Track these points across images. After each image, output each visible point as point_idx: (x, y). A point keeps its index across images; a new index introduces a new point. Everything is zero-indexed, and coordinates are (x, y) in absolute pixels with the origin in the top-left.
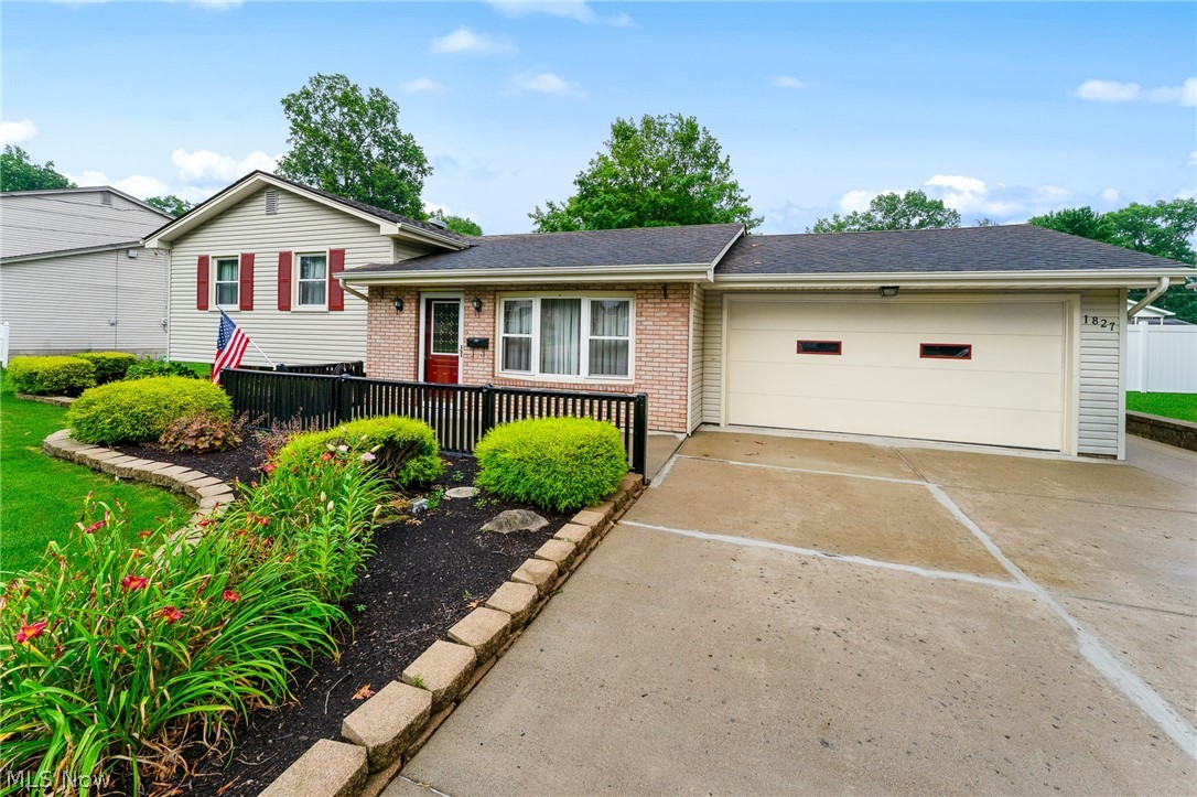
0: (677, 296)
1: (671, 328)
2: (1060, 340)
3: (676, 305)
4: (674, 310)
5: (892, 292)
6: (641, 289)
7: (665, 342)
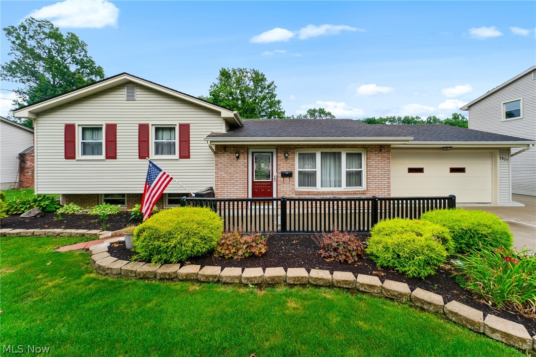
0: (385, 151)
1: (383, 164)
2: (490, 165)
3: (385, 155)
4: (384, 157)
5: (450, 149)
6: (369, 147)
7: (380, 171)
